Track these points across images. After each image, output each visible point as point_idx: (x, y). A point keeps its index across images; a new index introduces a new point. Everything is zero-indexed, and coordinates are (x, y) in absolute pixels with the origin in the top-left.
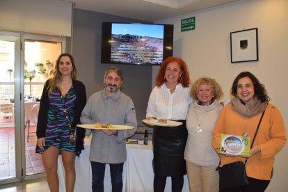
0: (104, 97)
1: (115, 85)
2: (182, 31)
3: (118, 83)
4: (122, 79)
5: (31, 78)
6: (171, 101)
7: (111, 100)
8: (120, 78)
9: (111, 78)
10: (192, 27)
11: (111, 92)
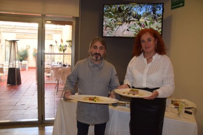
0: (91, 64)
1: (99, 54)
2: (172, 9)
3: (102, 52)
4: (106, 48)
5: (64, 51)
6: (146, 71)
7: (97, 68)
8: (104, 47)
9: (96, 47)
10: (181, 4)
11: (96, 60)
